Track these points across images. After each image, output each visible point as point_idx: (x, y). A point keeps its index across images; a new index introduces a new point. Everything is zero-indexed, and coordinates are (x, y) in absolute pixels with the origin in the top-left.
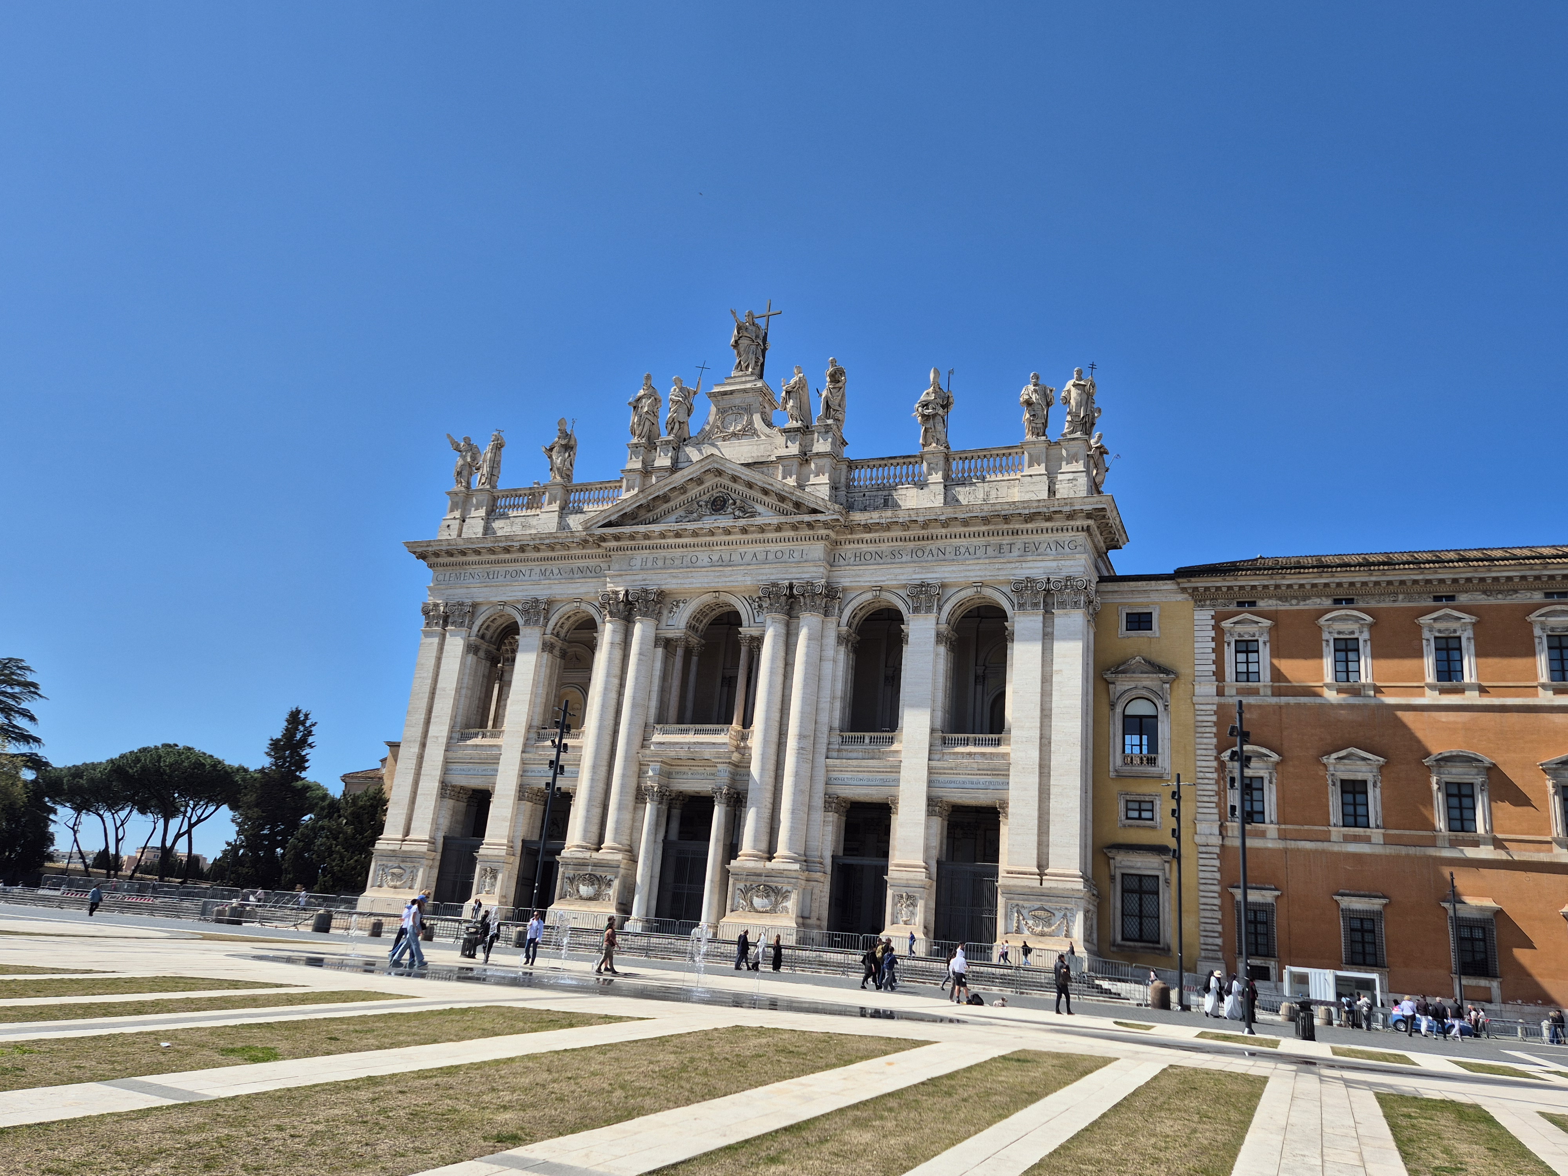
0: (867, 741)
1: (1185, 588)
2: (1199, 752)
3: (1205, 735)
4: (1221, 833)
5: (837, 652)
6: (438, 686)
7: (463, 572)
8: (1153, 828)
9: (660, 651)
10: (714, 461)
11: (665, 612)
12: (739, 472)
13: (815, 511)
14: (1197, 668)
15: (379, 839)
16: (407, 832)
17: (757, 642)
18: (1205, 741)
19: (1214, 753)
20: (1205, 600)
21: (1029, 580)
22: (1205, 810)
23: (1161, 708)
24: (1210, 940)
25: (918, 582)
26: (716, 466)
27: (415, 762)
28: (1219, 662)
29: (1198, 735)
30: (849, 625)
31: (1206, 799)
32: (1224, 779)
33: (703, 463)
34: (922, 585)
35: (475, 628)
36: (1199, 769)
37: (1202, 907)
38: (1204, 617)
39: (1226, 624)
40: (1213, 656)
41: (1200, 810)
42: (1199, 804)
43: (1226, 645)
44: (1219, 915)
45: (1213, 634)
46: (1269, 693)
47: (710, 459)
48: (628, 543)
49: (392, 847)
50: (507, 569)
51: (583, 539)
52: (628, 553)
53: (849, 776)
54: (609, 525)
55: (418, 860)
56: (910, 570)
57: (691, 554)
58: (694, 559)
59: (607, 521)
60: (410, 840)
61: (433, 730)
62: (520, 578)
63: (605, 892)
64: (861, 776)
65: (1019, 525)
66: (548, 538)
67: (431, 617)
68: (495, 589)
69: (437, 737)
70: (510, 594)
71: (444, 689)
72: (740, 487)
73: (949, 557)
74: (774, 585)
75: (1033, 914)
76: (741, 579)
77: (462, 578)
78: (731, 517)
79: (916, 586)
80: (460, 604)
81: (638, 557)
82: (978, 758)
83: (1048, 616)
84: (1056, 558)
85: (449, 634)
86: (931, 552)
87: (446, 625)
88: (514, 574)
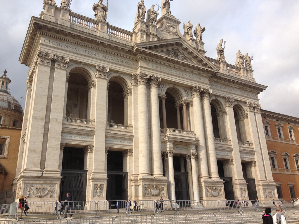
0: (221, 141)
7: (61, 43)
10: (180, 40)
12: (189, 47)
13: (211, 68)
16: (43, 167)
21: (251, 103)
26: (181, 42)
33: (177, 39)
34: (230, 98)
39: (264, 122)
46: (271, 138)
48: (149, 57)
49: (36, 175)
50: (86, 49)
51: (129, 49)
52: (147, 61)
53: (219, 152)
54: (145, 48)
55: (55, 182)
56: (225, 93)
57: (169, 69)
58: (171, 71)
59: (145, 46)
60: (47, 171)
61: (52, 115)
62: (94, 56)
63: (162, 192)
64: (222, 152)
65: (248, 88)
66: (115, 44)
67: (44, 59)
68: (81, 56)
69: (57, 119)
70: (89, 61)
71: (57, 96)
72: (185, 53)
73: (233, 92)
74: (198, 87)
75: (268, 192)
76: (187, 82)
77: (61, 46)
78: (180, 60)
79: (228, 98)
80: (62, 57)
81: (151, 64)
82: (248, 149)
83: (255, 113)
84: (254, 99)
85: (56, 70)
86: (229, 89)
87: (54, 65)
88: (90, 53)
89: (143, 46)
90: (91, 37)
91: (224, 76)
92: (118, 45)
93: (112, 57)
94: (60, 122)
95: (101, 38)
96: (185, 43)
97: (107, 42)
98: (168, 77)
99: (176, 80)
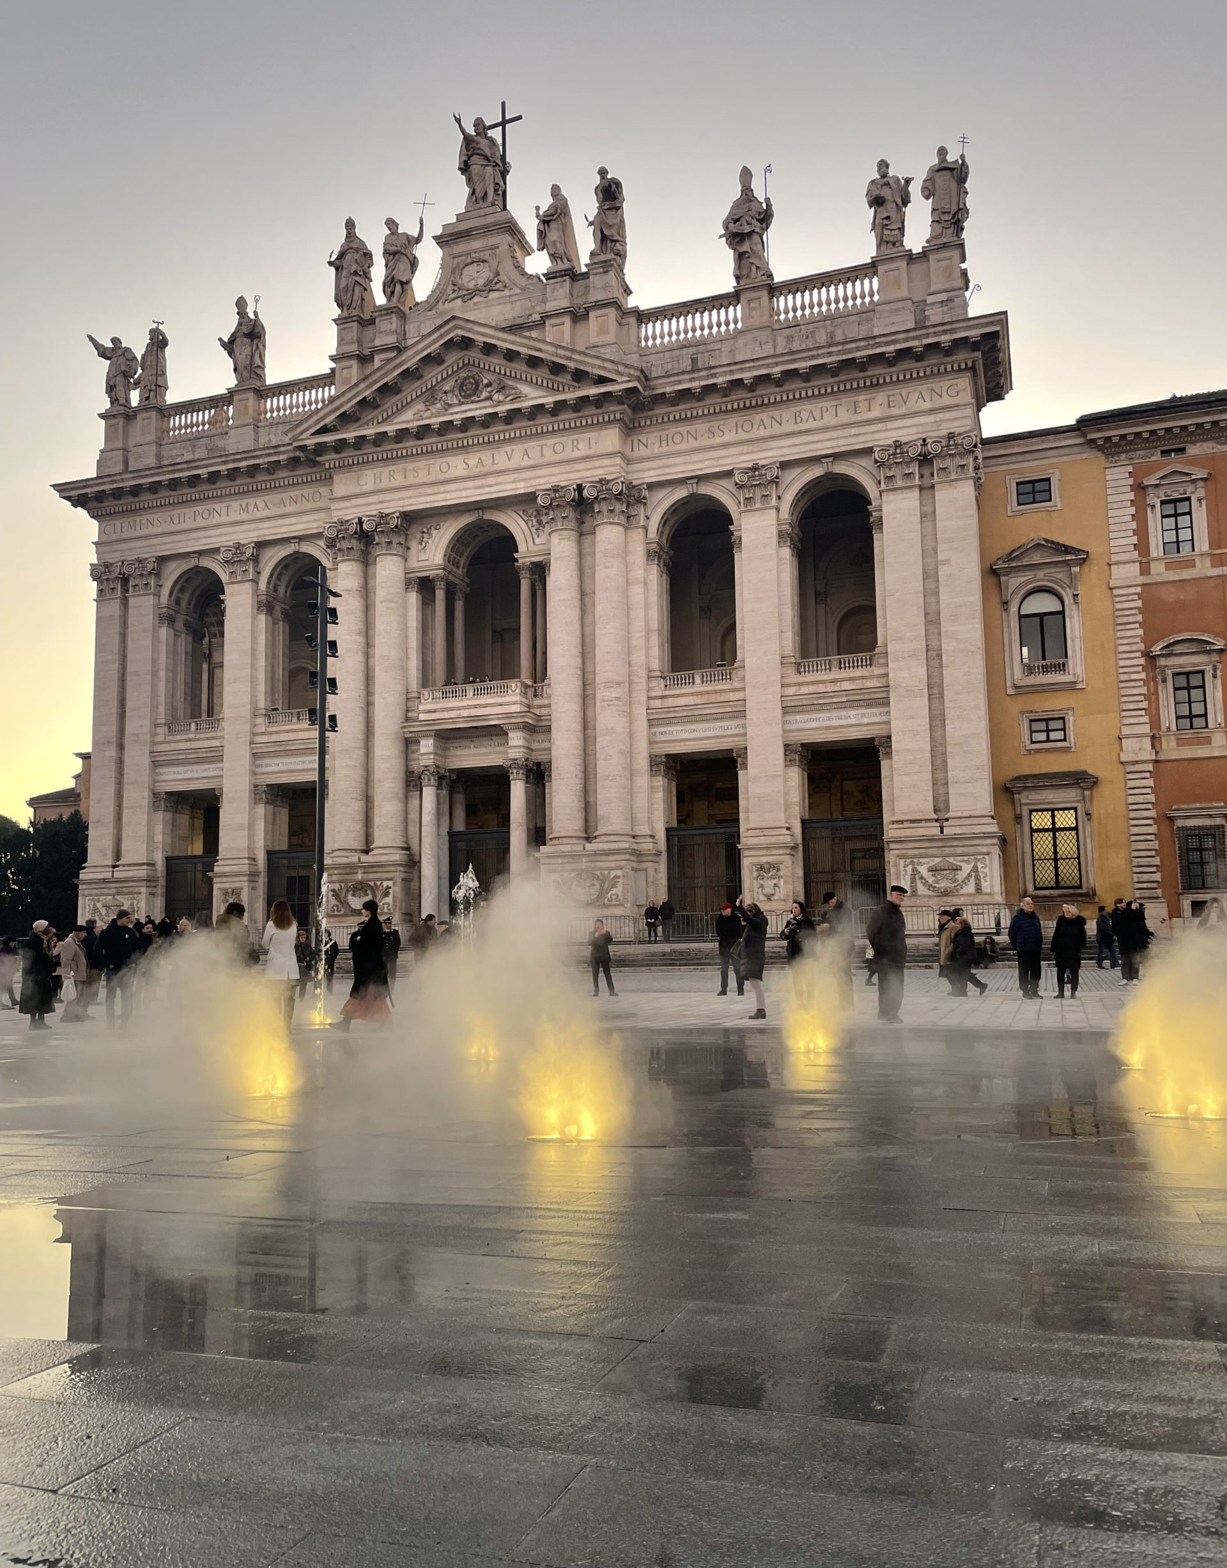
0: (698, 680)
1: (1094, 441)
2: (1121, 649)
3: (1128, 627)
4: (1153, 746)
5: (647, 571)
6: (129, 669)
7: (137, 519)
8: (1067, 750)
9: (413, 598)
10: (457, 327)
11: (414, 545)
12: (492, 337)
13: (602, 380)
14: (1112, 543)
15: (84, 868)
16: (118, 855)
17: (540, 570)
18: (1128, 633)
19: (1142, 646)
20: (1120, 453)
21: (898, 445)
22: (1132, 721)
23: (1068, 600)
24: (1145, 877)
25: (750, 465)
26: (461, 332)
27: (113, 768)
28: (1142, 533)
29: (1119, 628)
30: (660, 533)
31: (1132, 706)
32: (1154, 679)
33: (443, 330)
34: (755, 468)
35: (165, 592)
36: (1121, 670)
37: (1134, 838)
38: (1119, 476)
39: (1151, 481)
40: (1134, 525)
41: (1126, 721)
42: (1124, 714)
43: (1149, 509)
44: (1155, 845)
45: (1132, 496)
46: (1208, 564)
47: (451, 324)
48: (353, 454)
49: (102, 876)
50: (195, 509)
51: (292, 455)
52: (355, 468)
53: (680, 728)
54: (324, 430)
55: (137, 889)
56: (735, 451)
57: (439, 461)
58: (444, 467)
59: (320, 426)
60: (124, 865)
61: (131, 726)
62: (217, 519)
63: (383, 902)
64: (694, 726)
65: (878, 372)
66: (245, 459)
67: (105, 582)
69: (137, 735)
70: (205, 541)
71: (136, 674)
72: (496, 361)
73: (788, 427)
74: (556, 489)
75: (933, 870)
76: (513, 486)
77: (138, 528)
78: (487, 403)
79: (746, 471)
80: (140, 561)
81: (369, 472)
82: (846, 686)
83: (926, 489)
84: (932, 411)
85: (132, 602)
86: (762, 423)
87: (125, 590)
88: (206, 515)
89: (311, 432)
90: (181, 470)
91: (700, 378)
93: (267, 498)
94: (145, 741)
96: (476, 329)
97: (225, 463)
98: (433, 498)
99: (464, 494)
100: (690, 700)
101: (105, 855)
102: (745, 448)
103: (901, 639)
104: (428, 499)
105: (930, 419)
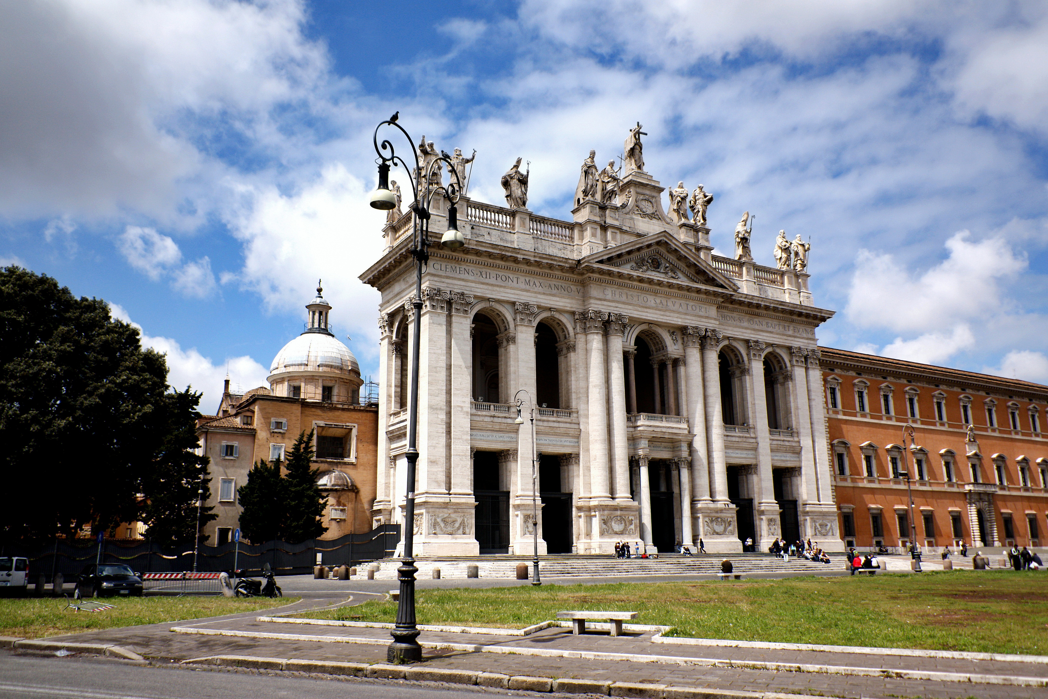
4: (834, 480)
7: (458, 266)
10: (664, 236)
13: (722, 286)
16: (449, 487)
19: (829, 441)
21: (797, 348)
25: (755, 340)
26: (665, 239)
27: (444, 427)
28: (826, 398)
32: (833, 455)
34: (758, 342)
39: (827, 379)
40: (824, 394)
43: (827, 389)
45: (823, 383)
46: (842, 414)
47: (663, 234)
48: (608, 277)
49: (442, 500)
50: (497, 273)
51: (572, 266)
52: (603, 285)
53: (732, 451)
54: (601, 262)
55: (468, 511)
56: (749, 331)
57: (643, 295)
58: (645, 299)
59: (601, 259)
60: (455, 494)
61: (455, 401)
62: (510, 284)
63: (630, 527)
64: (737, 452)
65: (795, 317)
67: (435, 301)
68: (490, 288)
69: (462, 407)
70: (504, 294)
72: (672, 258)
73: (764, 328)
74: (697, 328)
75: (820, 525)
76: (675, 319)
77: (458, 272)
78: (663, 276)
79: (755, 342)
80: (463, 294)
81: (609, 289)
82: (787, 444)
83: (807, 369)
84: (808, 339)
85: (454, 319)
86: (757, 323)
87: (450, 310)
88: (504, 278)
89: (597, 260)
90: (508, 251)
91: (749, 299)
92: (552, 260)
93: (541, 281)
94: (467, 412)
95: (524, 252)
96: (674, 241)
97: (535, 256)
98: (641, 313)
99: (656, 316)
100: (737, 439)
101: (439, 486)
102: (753, 332)
103: (804, 428)
104: (639, 313)
105: (806, 341)
